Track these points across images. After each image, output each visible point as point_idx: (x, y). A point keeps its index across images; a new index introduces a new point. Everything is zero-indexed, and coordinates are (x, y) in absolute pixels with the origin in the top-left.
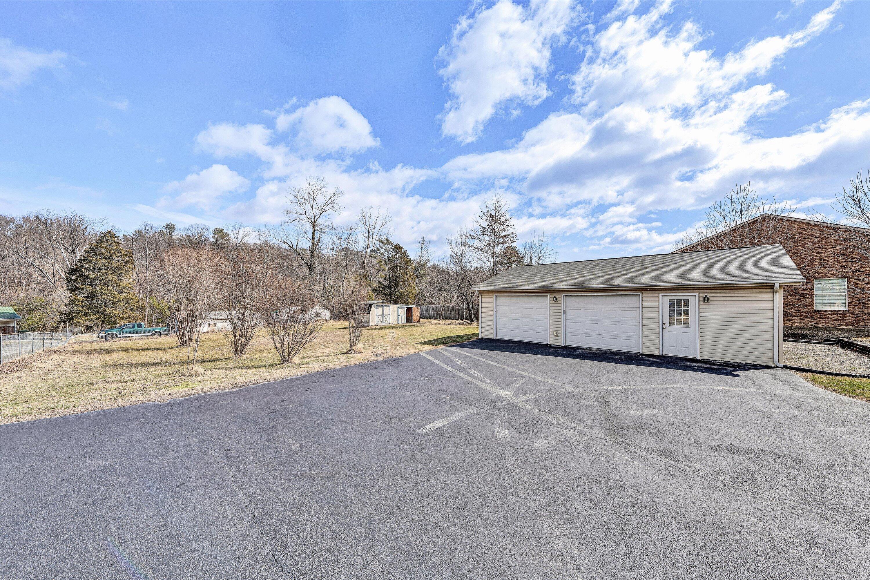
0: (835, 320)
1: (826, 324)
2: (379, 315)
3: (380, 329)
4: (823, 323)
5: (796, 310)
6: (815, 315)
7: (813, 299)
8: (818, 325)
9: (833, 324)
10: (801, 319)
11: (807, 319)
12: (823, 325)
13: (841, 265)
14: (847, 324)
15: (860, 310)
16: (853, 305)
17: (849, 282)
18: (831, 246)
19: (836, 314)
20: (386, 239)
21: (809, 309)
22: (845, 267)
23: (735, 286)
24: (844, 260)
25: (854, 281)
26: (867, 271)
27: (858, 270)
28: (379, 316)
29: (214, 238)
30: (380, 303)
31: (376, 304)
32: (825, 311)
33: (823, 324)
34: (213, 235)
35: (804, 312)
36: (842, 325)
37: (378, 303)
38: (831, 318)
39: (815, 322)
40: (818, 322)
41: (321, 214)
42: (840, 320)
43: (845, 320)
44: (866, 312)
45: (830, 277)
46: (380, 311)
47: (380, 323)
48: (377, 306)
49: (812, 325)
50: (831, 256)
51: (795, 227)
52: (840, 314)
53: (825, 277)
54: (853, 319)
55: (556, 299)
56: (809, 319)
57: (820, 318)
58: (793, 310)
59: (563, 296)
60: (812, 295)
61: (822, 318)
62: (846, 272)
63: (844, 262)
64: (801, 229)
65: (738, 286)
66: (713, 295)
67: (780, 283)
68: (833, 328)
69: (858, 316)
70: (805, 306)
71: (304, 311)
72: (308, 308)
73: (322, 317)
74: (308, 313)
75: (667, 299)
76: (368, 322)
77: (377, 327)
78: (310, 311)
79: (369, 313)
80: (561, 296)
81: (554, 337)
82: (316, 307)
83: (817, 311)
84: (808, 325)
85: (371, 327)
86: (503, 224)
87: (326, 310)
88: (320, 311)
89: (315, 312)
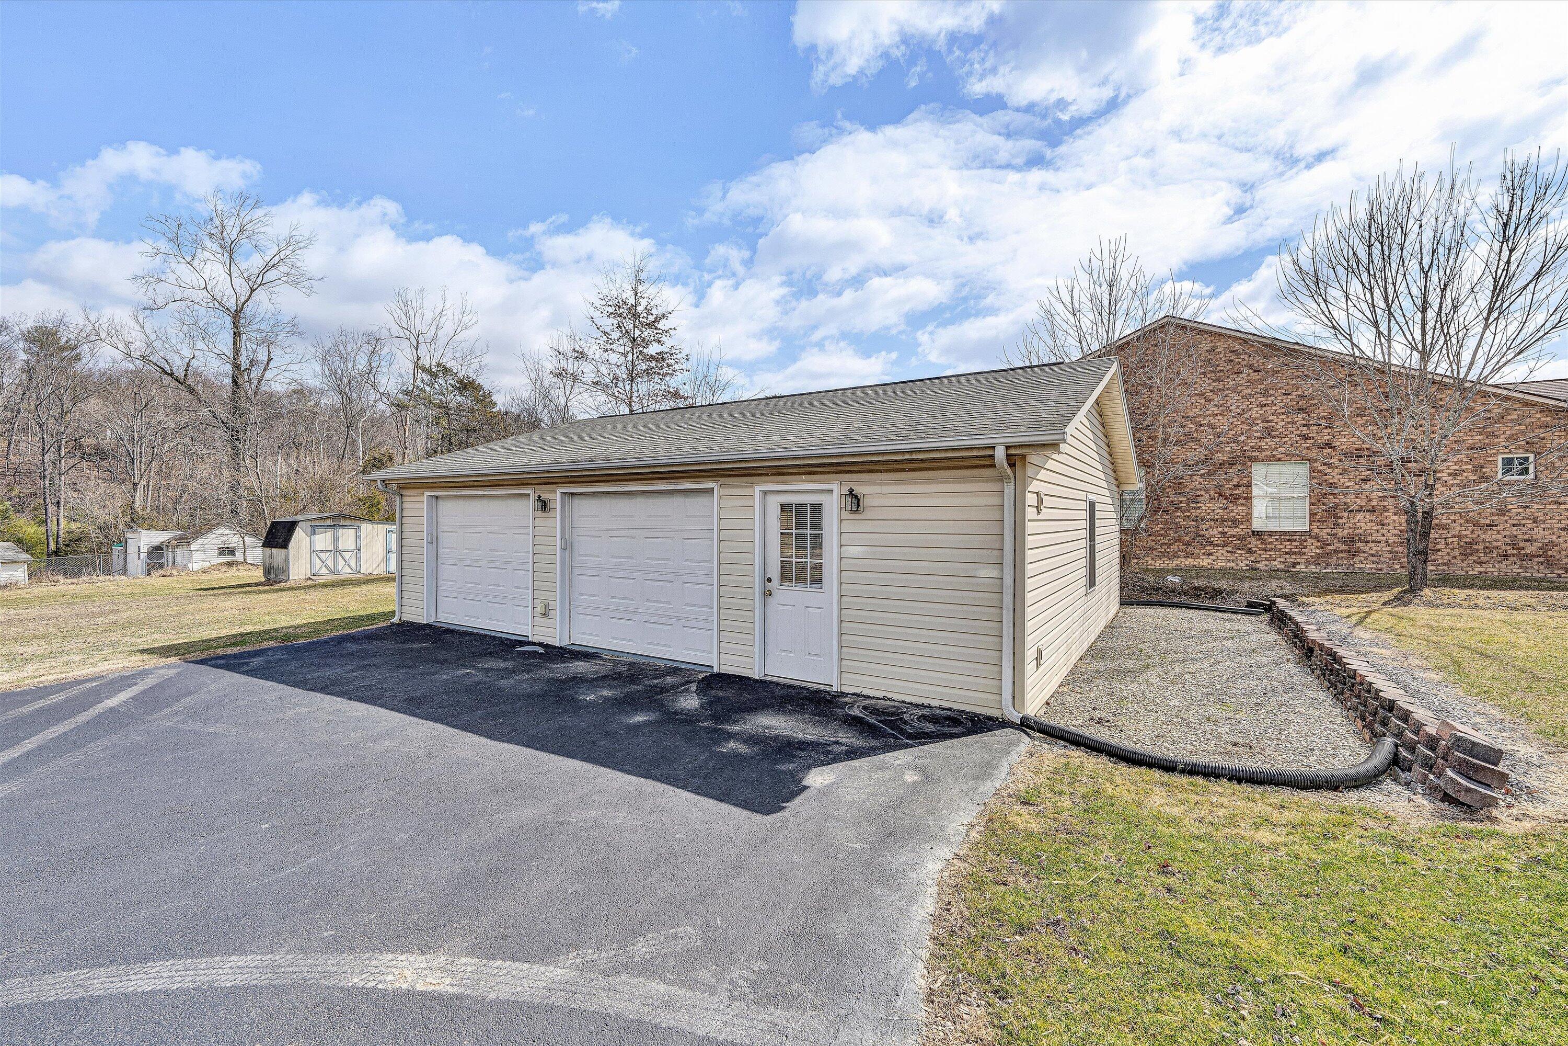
0: (1287, 553)
1: (1273, 563)
2: (322, 551)
4: (1266, 559)
5: (1220, 533)
6: (1254, 543)
7: (1250, 508)
8: (1258, 565)
9: (1284, 563)
10: (1229, 552)
11: (1239, 552)
12: (1266, 565)
13: (1298, 432)
14: (1308, 563)
15: (1329, 531)
16: (1319, 521)
17: (1313, 470)
18: (1283, 391)
19: (1288, 540)
21: (1242, 530)
22: (1306, 438)
23: (907, 457)
24: (1304, 422)
25: (1321, 468)
26: (1342, 447)
27: (1328, 445)
28: (321, 555)
30: (324, 519)
31: (309, 523)
32: (1271, 534)
33: (1267, 563)
34: (22, 345)
35: (1234, 536)
36: (1298, 564)
37: (318, 519)
38: (1280, 549)
39: (1253, 558)
40: (1259, 559)
41: (252, 291)
42: (1294, 553)
43: (1304, 554)
44: (1340, 534)
45: (1279, 460)
46: (323, 540)
47: (324, 571)
48: (313, 528)
49: (1247, 565)
50: (1283, 414)
51: (1221, 346)
52: (1295, 540)
53: (1271, 459)
54: (1318, 551)
55: (543, 505)
56: (1242, 552)
57: (1261, 549)
58: (1215, 532)
59: (559, 494)
60: (1248, 498)
61: (1265, 550)
62: (1308, 448)
63: (1304, 426)
64: (1231, 352)
65: (914, 456)
66: (867, 489)
67: (1008, 448)
68: (1282, 571)
69: (1325, 543)
70: (1235, 523)
71: (183, 542)
72: (198, 533)
73: (239, 557)
74: (193, 547)
75: (774, 503)
76: (285, 571)
77: (310, 582)
78: (200, 541)
79: (284, 545)
80: (555, 496)
81: (540, 620)
82: (220, 531)
83: (1256, 534)
84: (1241, 564)
85: (288, 584)
86: (651, 325)
87: (246, 538)
88: (234, 540)
89: (219, 543)
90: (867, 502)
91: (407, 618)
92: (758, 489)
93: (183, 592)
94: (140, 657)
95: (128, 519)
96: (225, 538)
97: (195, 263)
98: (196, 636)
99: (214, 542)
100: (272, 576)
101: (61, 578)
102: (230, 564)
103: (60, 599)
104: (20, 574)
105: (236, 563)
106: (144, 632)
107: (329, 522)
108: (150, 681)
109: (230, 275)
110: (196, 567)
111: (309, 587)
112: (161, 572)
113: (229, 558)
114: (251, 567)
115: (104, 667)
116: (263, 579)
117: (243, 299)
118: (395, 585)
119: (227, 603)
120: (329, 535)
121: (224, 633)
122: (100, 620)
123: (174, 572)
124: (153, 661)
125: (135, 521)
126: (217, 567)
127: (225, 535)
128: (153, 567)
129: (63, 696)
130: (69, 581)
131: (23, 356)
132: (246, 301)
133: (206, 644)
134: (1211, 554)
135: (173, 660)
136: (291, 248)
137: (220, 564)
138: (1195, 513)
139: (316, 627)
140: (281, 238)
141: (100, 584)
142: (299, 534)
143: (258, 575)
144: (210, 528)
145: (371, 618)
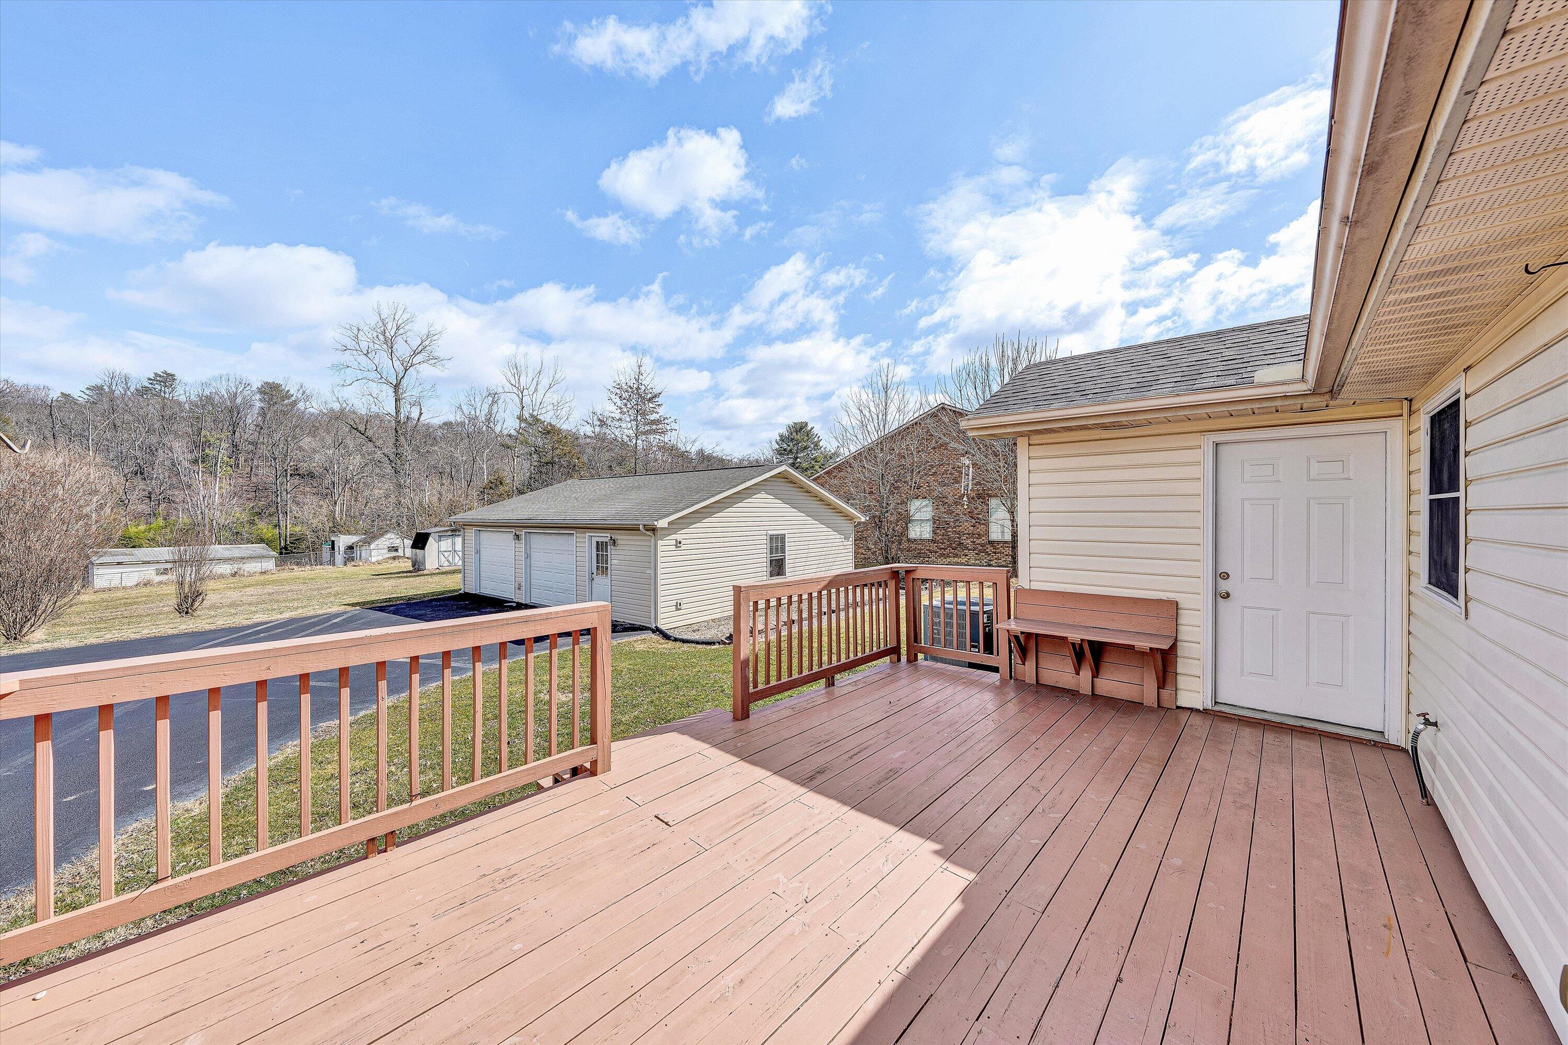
0: (1007, 555)
3: (443, 573)
5: (971, 542)
6: (990, 549)
7: (988, 527)
10: (976, 554)
19: (1007, 547)
20: (532, 416)
23: (621, 526)
28: (446, 554)
29: (262, 402)
30: (447, 531)
31: (438, 534)
34: (258, 396)
35: (979, 544)
37: (442, 531)
39: (989, 558)
41: (406, 370)
46: (446, 544)
47: (446, 564)
48: (440, 537)
55: (517, 537)
57: (994, 553)
59: (524, 533)
60: (987, 520)
66: (619, 537)
67: (644, 526)
70: (980, 536)
71: (367, 542)
72: (374, 537)
73: (400, 553)
74: (372, 546)
75: (594, 540)
76: (424, 563)
77: (437, 571)
78: (376, 543)
79: (423, 548)
80: (522, 533)
81: (517, 591)
82: (388, 536)
83: (992, 543)
84: (983, 562)
85: (425, 572)
86: (650, 400)
87: (405, 540)
88: (397, 542)
89: (388, 544)
90: (619, 542)
91: (467, 591)
92: (587, 534)
93: (365, 577)
94: (344, 607)
95: (331, 525)
96: (391, 541)
97: (370, 355)
98: (369, 599)
99: (385, 543)
100: (417, 566)
101: (295, 567)
102: (394, 558)
103: (297, 580)
104: (270, 565)
105: (399, 557)
106: (345, 597)
107: (450, 533)
108: (349, 615)
109: (392, 360)
110: (374, 559)
111: (438, 574)
112: (353, 563)
113: (394, 554)
114: (407, 560)
115: (329, 610)
116: (412, 569)
117: (400, 376)
118: (460, 576)
119: (387, 584)
120: (450, 541)
121: (381, 598)
122: (323, 592)
123: (361, 564)
124: (349, 608)
125: (336, 528)
126: (386, 560)
127: (391, 539)
128: (348, 559)
129: (316, 619)
130: (300, 569)
131: (258, 404)
132: (403, 377)
133: (373, 602)
134: (967, 555)
135: (358, 608)
136: (429, 339)
137: (389, 558)
138: (958, 529)
139: (424, 595)
140: (423, 333)
141: (318, 571)
142: (431, 542)
143: (408, 565)
144: (382, 533)
145: (450, 591)
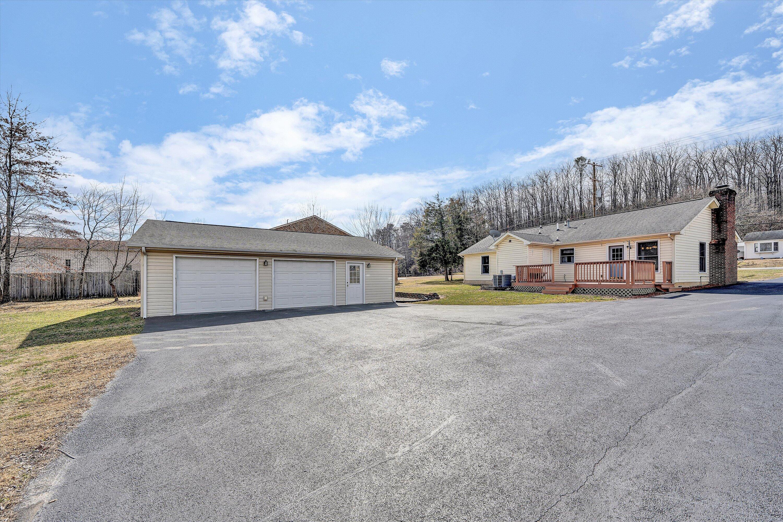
55: (265, 264)
59: (273, 260)
66: (373, 264)
75: (349, 265)
80: (271, 260)
81: (263, 303)
92: (347, 262)
